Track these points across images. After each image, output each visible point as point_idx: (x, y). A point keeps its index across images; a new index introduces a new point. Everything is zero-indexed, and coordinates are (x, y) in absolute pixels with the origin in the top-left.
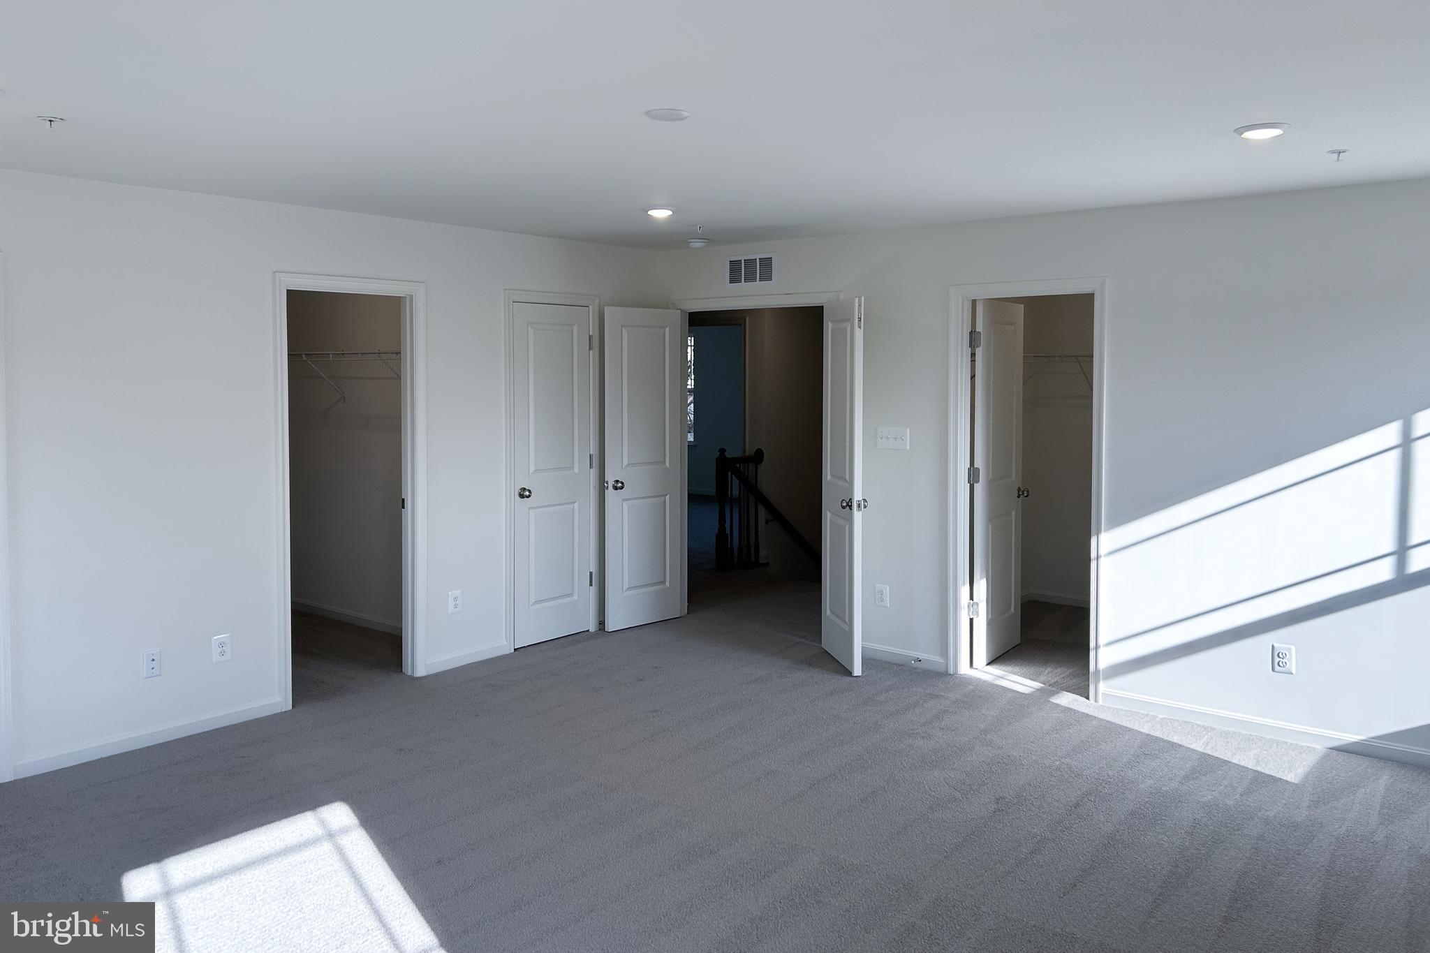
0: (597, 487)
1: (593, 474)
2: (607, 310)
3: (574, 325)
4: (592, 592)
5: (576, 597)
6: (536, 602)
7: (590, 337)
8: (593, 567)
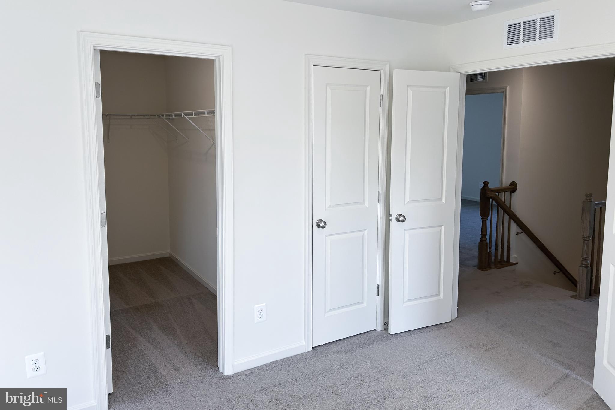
0: (384, 218)
1: (381, 208)
2: (396, 72)
3: (368, 86)
4: (379, 300)
5: (365, 304)
6: (331, 310)
7: (381, 97)
8: (380, 281)
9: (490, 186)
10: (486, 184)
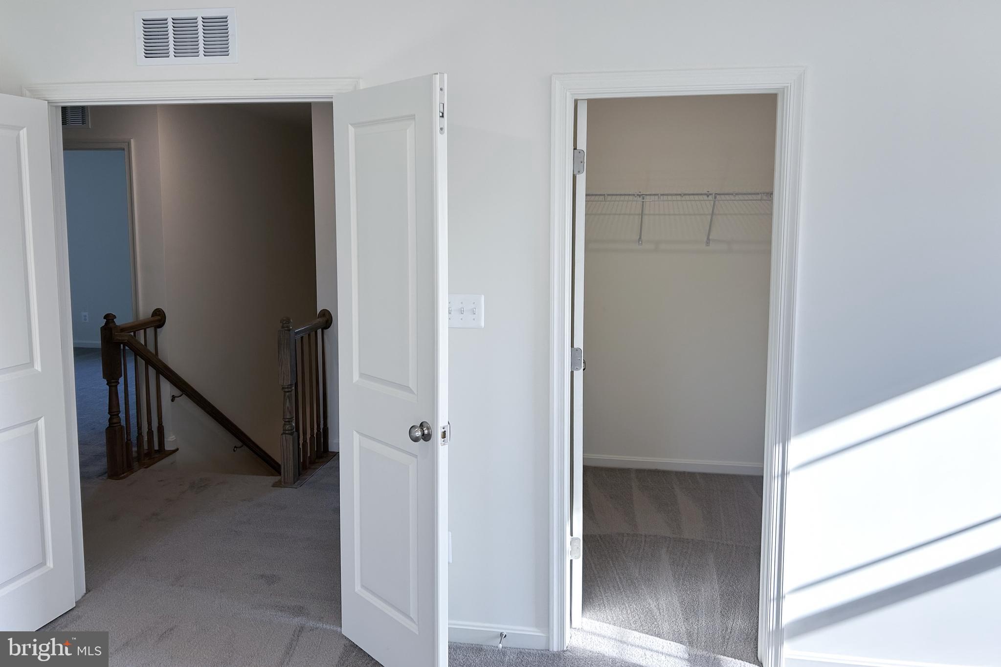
9: (119, 322)
10: (109, 318)
